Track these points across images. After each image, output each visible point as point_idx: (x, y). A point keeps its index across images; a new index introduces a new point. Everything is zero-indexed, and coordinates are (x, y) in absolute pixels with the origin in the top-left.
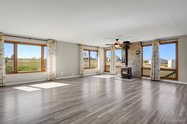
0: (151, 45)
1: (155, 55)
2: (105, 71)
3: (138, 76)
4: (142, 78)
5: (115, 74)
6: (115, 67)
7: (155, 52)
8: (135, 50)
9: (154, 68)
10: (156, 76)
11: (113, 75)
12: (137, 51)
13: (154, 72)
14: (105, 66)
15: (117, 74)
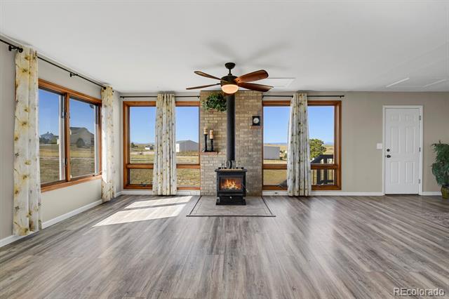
0: (287, 103)
1: (300, 132)
2: (127, 185)
3: (255, 191)
4: (265, 193)
5: (174, 192)
6: (175, 167)
7: (299, 123)
8: (245, 113)
9: (297, 165)
10: (302, 184)
11: (166, 196)
12: (254, 117)
13: (297, 175)
14: (128, 168)
15: (181, 192)
